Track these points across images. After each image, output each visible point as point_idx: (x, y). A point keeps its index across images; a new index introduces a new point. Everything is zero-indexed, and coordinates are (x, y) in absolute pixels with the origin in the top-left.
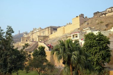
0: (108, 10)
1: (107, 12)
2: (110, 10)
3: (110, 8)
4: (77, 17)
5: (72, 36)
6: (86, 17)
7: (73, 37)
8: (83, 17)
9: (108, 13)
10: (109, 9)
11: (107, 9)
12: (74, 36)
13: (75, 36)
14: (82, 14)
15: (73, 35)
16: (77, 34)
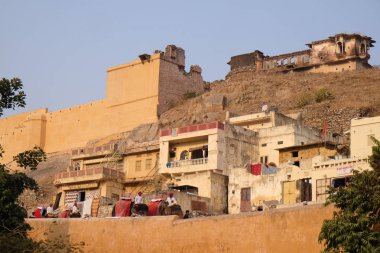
0: (318, 48)
1: (315, 61)
2: (333, 49)
3: (332, 40)
4: (144, 58)
5: (164, 150)
6: (196, 71)
7: (172, 155)
8: (181, 67)
9: (317, 66)
10: (326, 45)
11: (317, 43)
12: (179, 151)
13: (187, 148)
14: (174, 48)
15: (173, 145)
16: (205, 139)
